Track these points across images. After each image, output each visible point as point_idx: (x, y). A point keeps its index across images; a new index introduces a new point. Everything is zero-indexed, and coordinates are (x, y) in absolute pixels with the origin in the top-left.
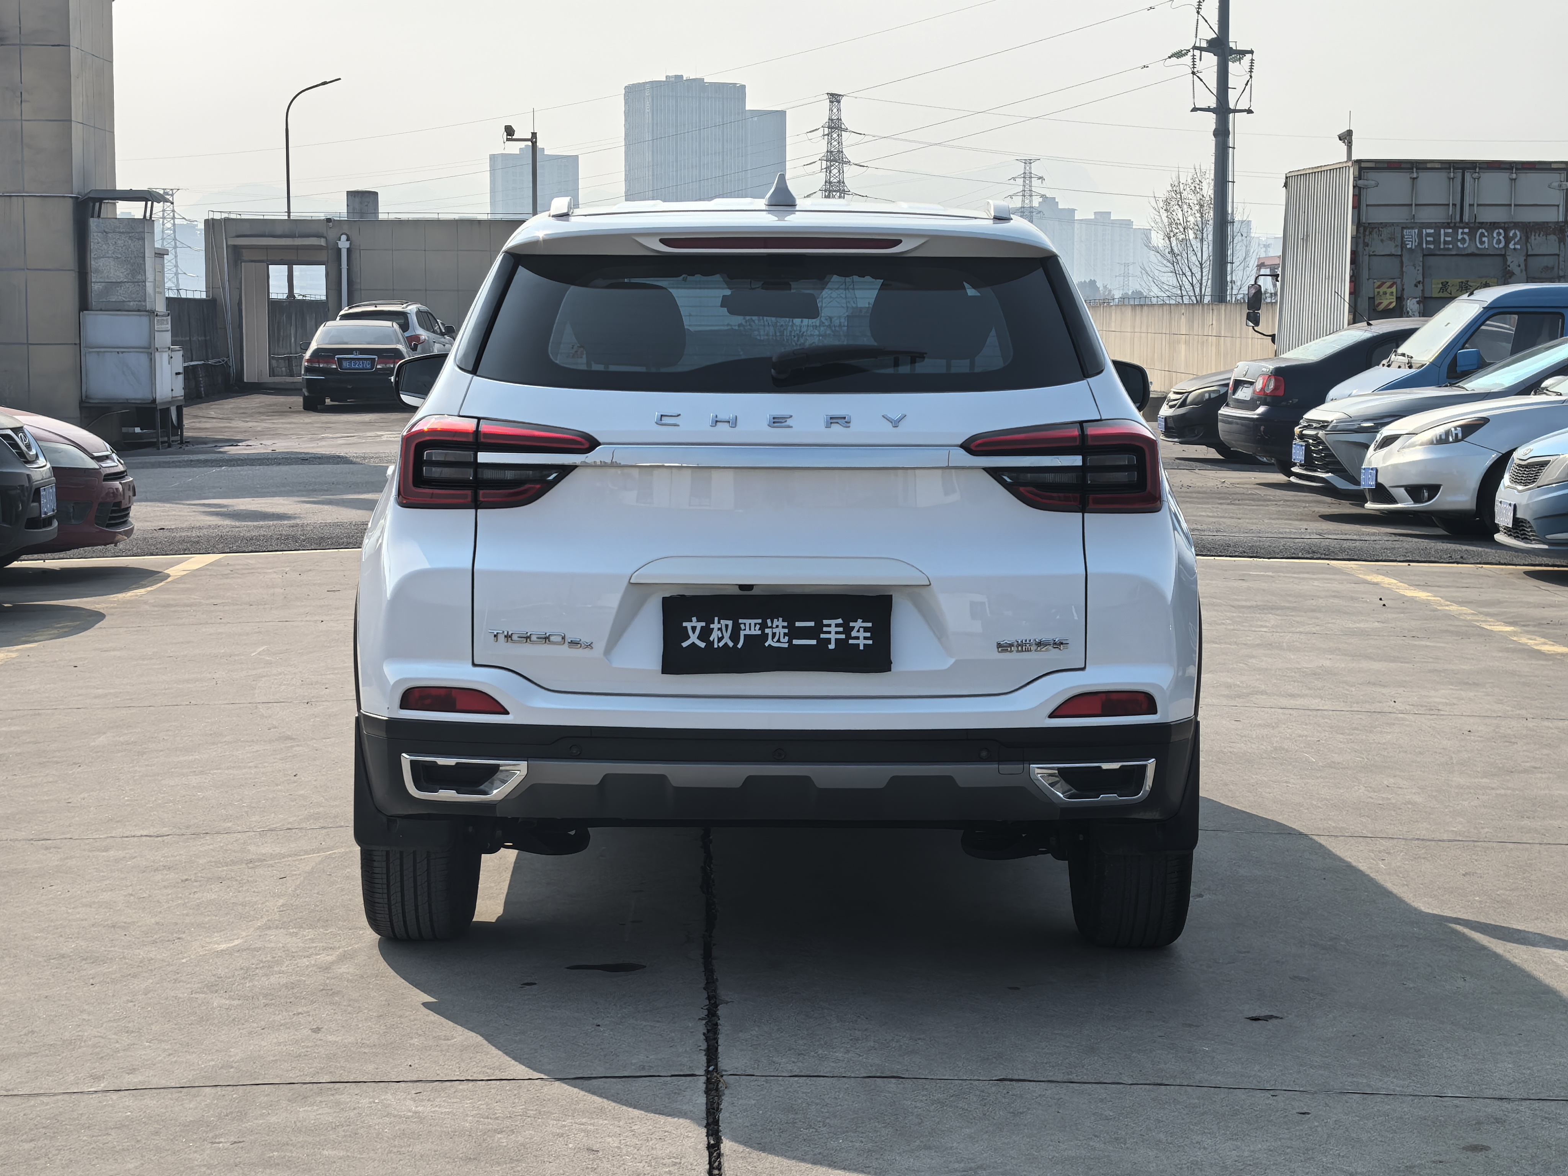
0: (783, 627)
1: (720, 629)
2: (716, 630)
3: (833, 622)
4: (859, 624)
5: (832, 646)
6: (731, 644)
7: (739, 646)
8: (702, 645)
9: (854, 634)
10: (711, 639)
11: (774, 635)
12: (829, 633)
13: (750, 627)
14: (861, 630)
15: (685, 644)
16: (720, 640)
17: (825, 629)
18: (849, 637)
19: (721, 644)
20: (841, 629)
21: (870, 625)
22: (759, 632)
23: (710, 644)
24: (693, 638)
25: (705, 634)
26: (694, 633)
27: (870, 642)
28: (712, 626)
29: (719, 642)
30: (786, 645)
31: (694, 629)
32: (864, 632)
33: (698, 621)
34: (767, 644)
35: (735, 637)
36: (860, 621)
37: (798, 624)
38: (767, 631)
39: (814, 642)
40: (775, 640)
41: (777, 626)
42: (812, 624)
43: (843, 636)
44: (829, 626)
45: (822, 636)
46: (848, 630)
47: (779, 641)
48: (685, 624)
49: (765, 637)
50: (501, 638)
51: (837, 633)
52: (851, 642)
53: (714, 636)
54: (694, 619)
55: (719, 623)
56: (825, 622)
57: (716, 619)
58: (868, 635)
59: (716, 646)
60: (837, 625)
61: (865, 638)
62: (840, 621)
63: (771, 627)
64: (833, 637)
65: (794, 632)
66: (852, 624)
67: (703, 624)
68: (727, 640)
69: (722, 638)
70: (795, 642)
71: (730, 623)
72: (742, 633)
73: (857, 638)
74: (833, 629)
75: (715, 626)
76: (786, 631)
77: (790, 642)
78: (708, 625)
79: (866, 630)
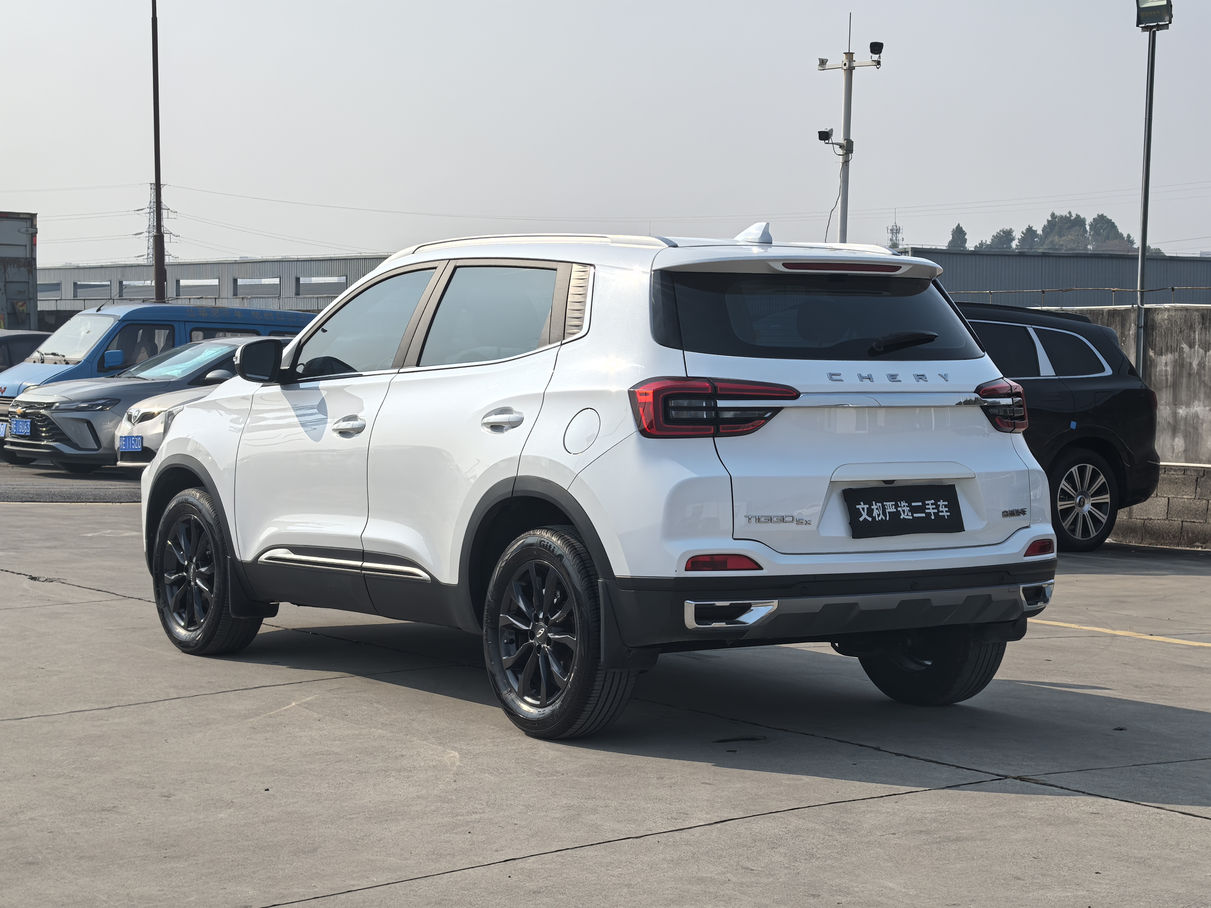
0: (907, 506)
1: (877, 509)
2: (875, 509)
3: (930, 502)
4: (941, 503)
5: (933, 517)
6: (884, 518)
7: (888, 519)
8: (870, 519)
9: (941, 509)
10: (874, 515)
11: (904, 511)
12: (929, 509)
13: (890, 507)
14: (943, 506)
15: (861, 519)
16: (879, 515)
17: (927, 507)
18: (939, 511)
19: (880, 518)
20: (934, 506)
21: (946, 503)
22: (895, 510)
23: (874, 518)
24: (865, 515)
25: (870, 512)
26: (864, 511)
27: (949, 514)
28: (872, 507)
29: (878, 517)
30: (911, 518)
31: (863, 509)
32: (945, 507)
33: (864, 504)
34: (902, 517)
35: (884, 514)
36: (941, 501)
37: (913, 504)
38: (899, 509)
39: (924, 515)
40: (906, 514)
41: (904, 506)
42: (920, 504)
43: (936, 511)
44: (928, 504)
45: (927, 511)
46: (937, 507)
47: (908, 515)
48: (857, 507)
49: (898, 513)
50: (753, 520)
51: (933, 509)
52: (940, 514)
53: (875, 513)
54: (862, 503)
55: (876, 505)
56: (927, 502)
57: (874, 502)
58: (947, 509)
59: (877, 520)
60: (932, 504)
61: (946, 511)
62: (933, 501)
63: (901, 507)
64: (932, 511)
65: (913, 510)
66: (939, 503)
67: (868, 506)
68: (881, 516)
69: (880, 514)
70: (915, 515)
71: (880, 504)
72: (887, 511)
73: (942, 512)
74: (930, 507)
75: (874, 507)
76: (908, 508)
77: (912, 515)
78: (870, 506)
79: (946, 506)
